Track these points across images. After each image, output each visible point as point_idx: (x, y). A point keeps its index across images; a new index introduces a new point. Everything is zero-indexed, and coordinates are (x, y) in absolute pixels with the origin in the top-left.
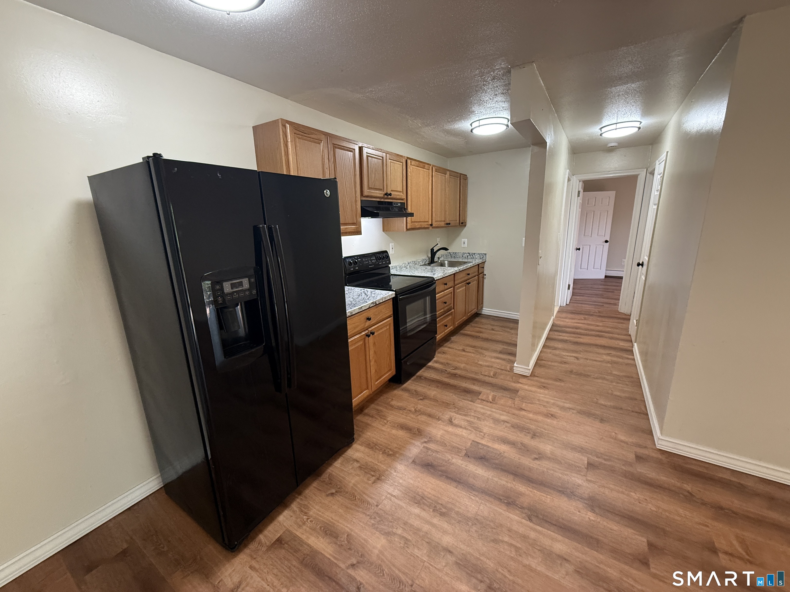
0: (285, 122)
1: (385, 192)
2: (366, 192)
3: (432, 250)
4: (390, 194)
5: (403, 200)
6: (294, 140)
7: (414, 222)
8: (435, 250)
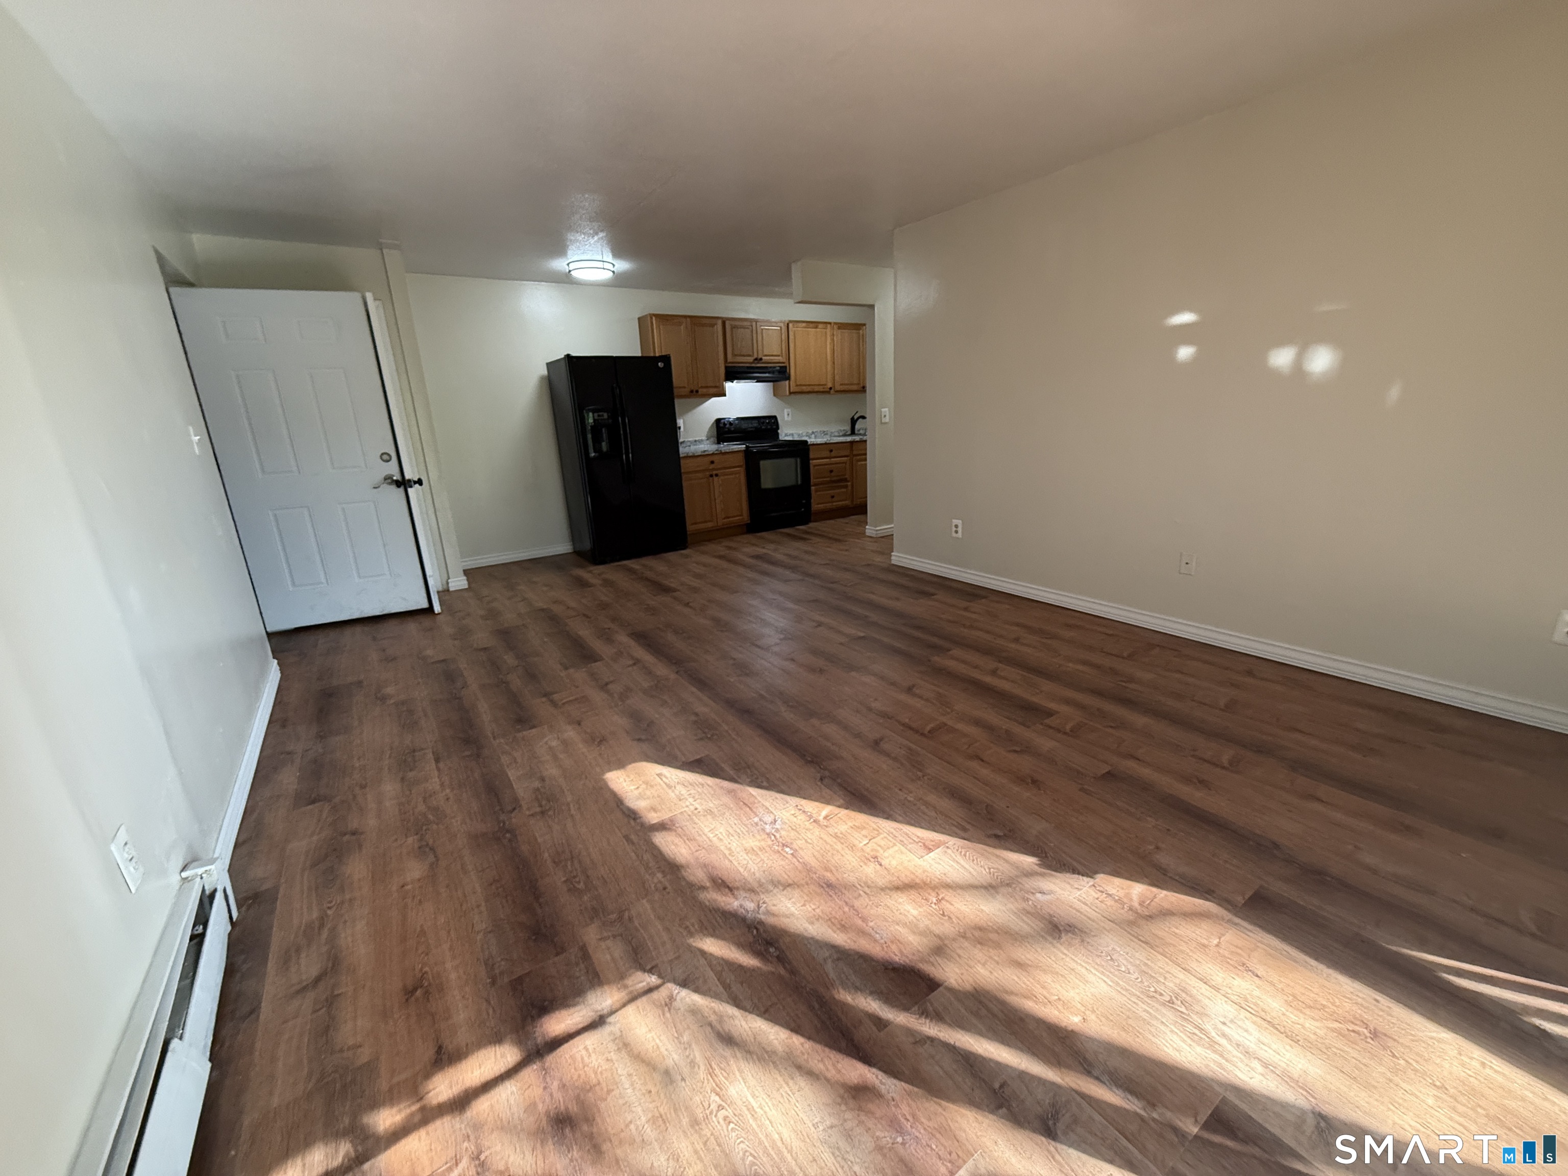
0: (652, 315)
1: (755, 356)
2: (730, 358)
3: (852, 419)
4: (761, 359)
5: (783, 363)
6: (658, 327)
7: (800, 385)
8: (856, 417)
